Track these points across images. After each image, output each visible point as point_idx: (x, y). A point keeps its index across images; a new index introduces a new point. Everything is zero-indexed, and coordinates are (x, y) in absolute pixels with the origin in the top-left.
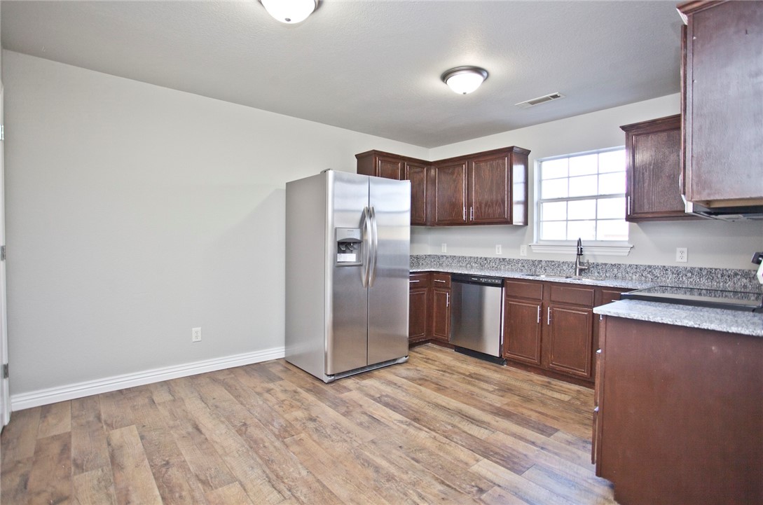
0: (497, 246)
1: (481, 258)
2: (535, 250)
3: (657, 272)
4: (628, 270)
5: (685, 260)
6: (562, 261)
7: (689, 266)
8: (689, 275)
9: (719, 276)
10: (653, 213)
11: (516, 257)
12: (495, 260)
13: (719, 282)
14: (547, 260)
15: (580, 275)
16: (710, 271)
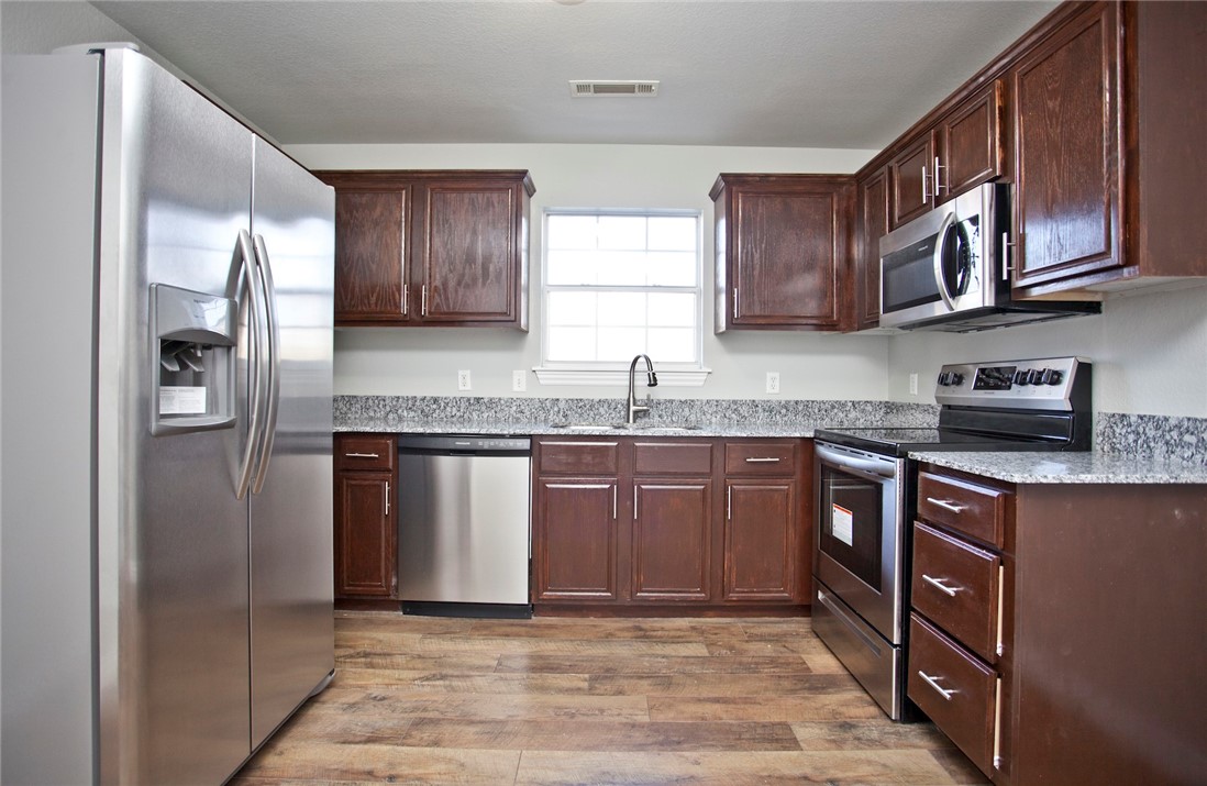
0: (461, 373)
1: (423, 399)
2: (544, 378)
3: (744, 410)
4: (705, 409)
5: (777, 390)
7: (783, 398)
8: (784, 411)
9: (816, 411)
10: (765, 317)
11: (505, 395)
12: (457, 401)
13: (816, 420)
14: (568, 397)
15: (634, 422)
16: (807, 404)
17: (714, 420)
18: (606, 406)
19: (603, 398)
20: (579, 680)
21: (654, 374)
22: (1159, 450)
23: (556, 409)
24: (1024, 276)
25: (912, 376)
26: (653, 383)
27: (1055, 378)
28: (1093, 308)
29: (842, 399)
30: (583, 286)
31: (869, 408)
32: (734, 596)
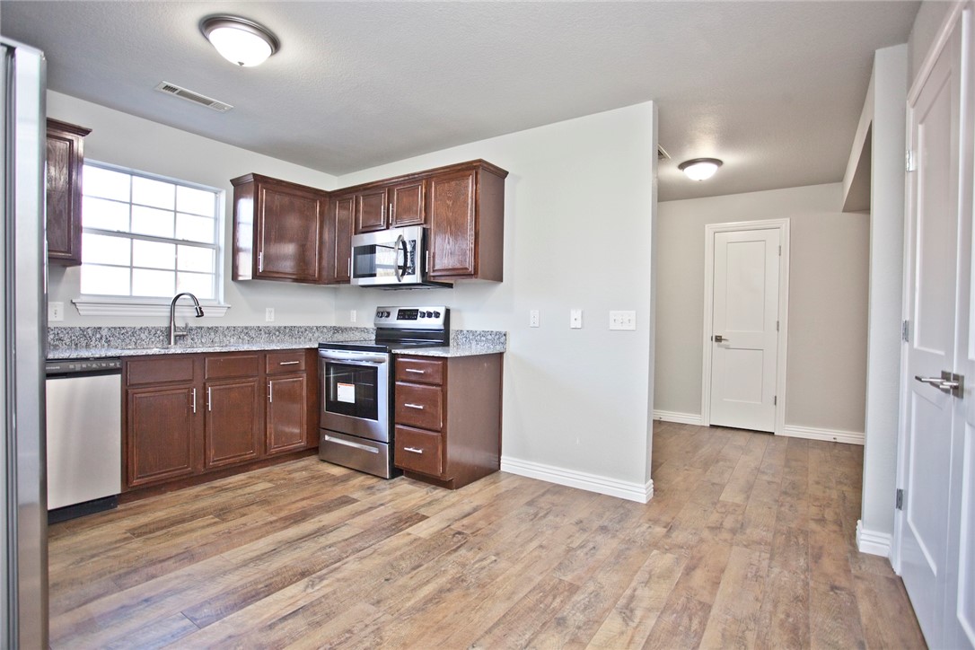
2: (85, 310)
3: (252, 333)
4: (226, 333)
5: (273, 319)
6: (138, 326)
7: (277, 324)
8: (277, 333)
9: (296, 332)
10: (278, 272)
14: (110, 326)
15: (176, 343)
16: (292, 328)
17: (232, 340)
18: (146, 332)
19: (144, 326)
20: (210, 519)
21: (200, 308)
22: (474, 343)
23: (98, 336)
24: (434, 271)
25: (352, 311)
26: (200, 314)
27: (437, 315)
28: (450, 286)
29: (311, 325)
30: (119, 232)
31: (325, 330)
32: (273, 451)
